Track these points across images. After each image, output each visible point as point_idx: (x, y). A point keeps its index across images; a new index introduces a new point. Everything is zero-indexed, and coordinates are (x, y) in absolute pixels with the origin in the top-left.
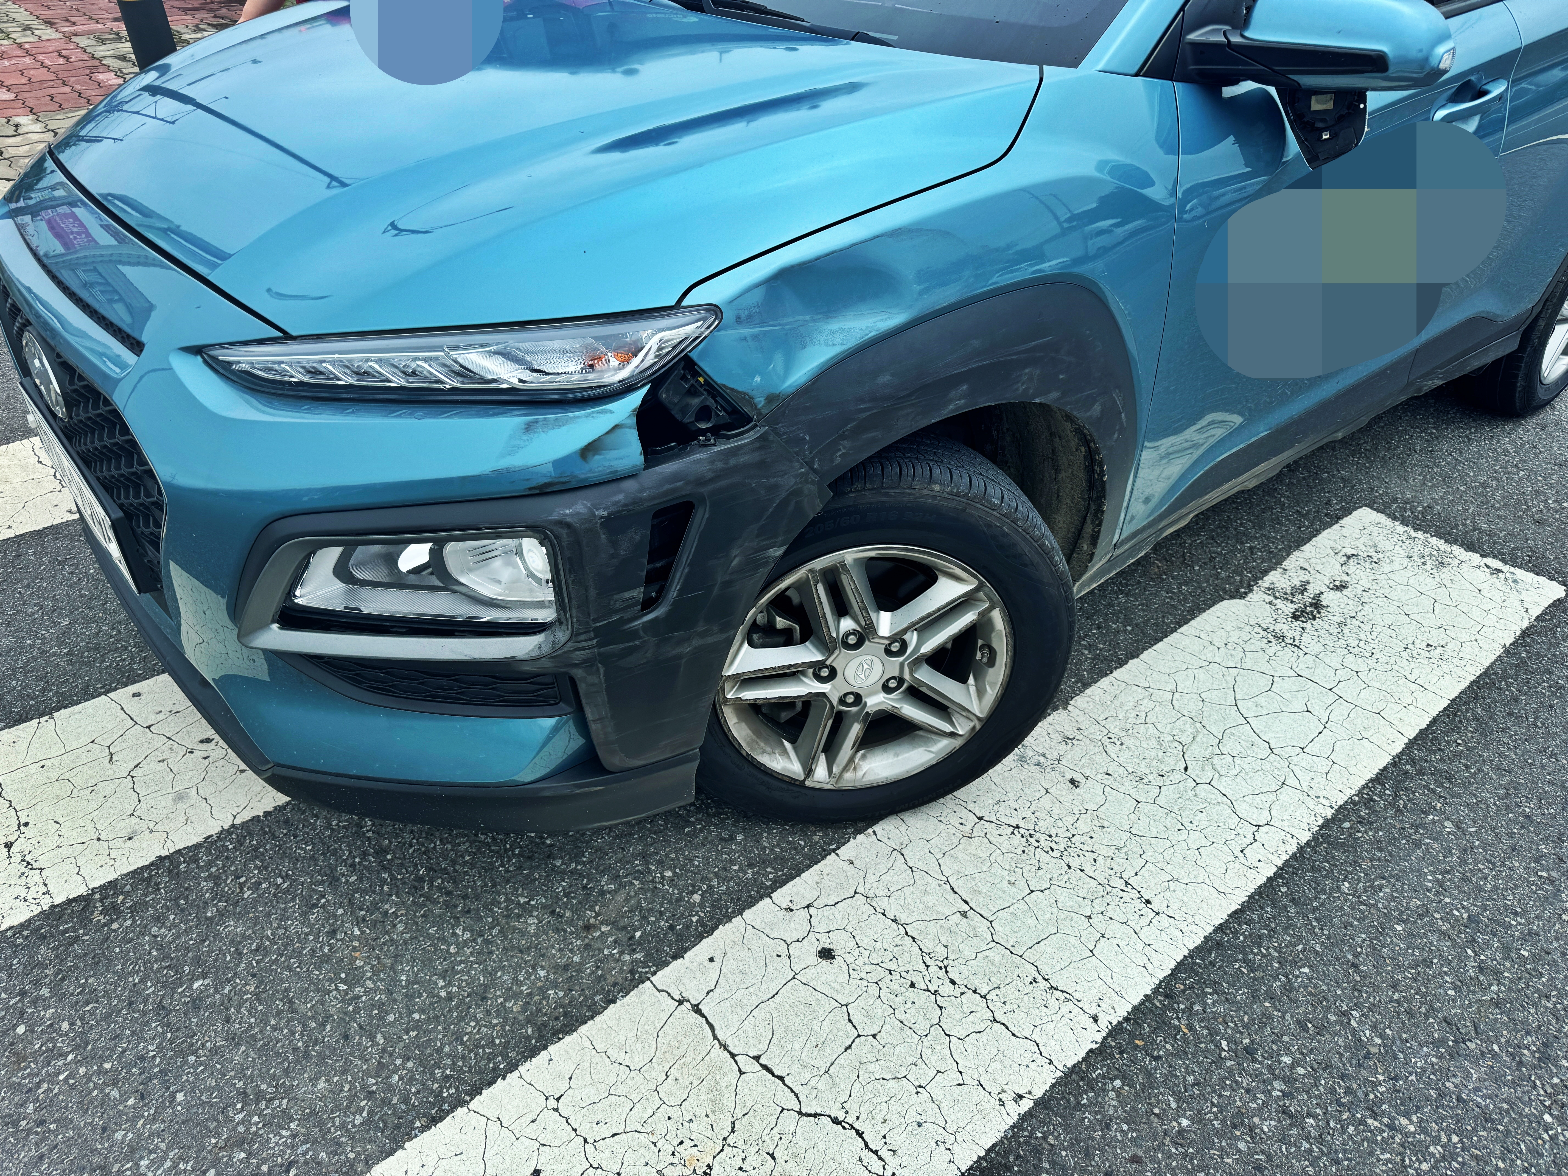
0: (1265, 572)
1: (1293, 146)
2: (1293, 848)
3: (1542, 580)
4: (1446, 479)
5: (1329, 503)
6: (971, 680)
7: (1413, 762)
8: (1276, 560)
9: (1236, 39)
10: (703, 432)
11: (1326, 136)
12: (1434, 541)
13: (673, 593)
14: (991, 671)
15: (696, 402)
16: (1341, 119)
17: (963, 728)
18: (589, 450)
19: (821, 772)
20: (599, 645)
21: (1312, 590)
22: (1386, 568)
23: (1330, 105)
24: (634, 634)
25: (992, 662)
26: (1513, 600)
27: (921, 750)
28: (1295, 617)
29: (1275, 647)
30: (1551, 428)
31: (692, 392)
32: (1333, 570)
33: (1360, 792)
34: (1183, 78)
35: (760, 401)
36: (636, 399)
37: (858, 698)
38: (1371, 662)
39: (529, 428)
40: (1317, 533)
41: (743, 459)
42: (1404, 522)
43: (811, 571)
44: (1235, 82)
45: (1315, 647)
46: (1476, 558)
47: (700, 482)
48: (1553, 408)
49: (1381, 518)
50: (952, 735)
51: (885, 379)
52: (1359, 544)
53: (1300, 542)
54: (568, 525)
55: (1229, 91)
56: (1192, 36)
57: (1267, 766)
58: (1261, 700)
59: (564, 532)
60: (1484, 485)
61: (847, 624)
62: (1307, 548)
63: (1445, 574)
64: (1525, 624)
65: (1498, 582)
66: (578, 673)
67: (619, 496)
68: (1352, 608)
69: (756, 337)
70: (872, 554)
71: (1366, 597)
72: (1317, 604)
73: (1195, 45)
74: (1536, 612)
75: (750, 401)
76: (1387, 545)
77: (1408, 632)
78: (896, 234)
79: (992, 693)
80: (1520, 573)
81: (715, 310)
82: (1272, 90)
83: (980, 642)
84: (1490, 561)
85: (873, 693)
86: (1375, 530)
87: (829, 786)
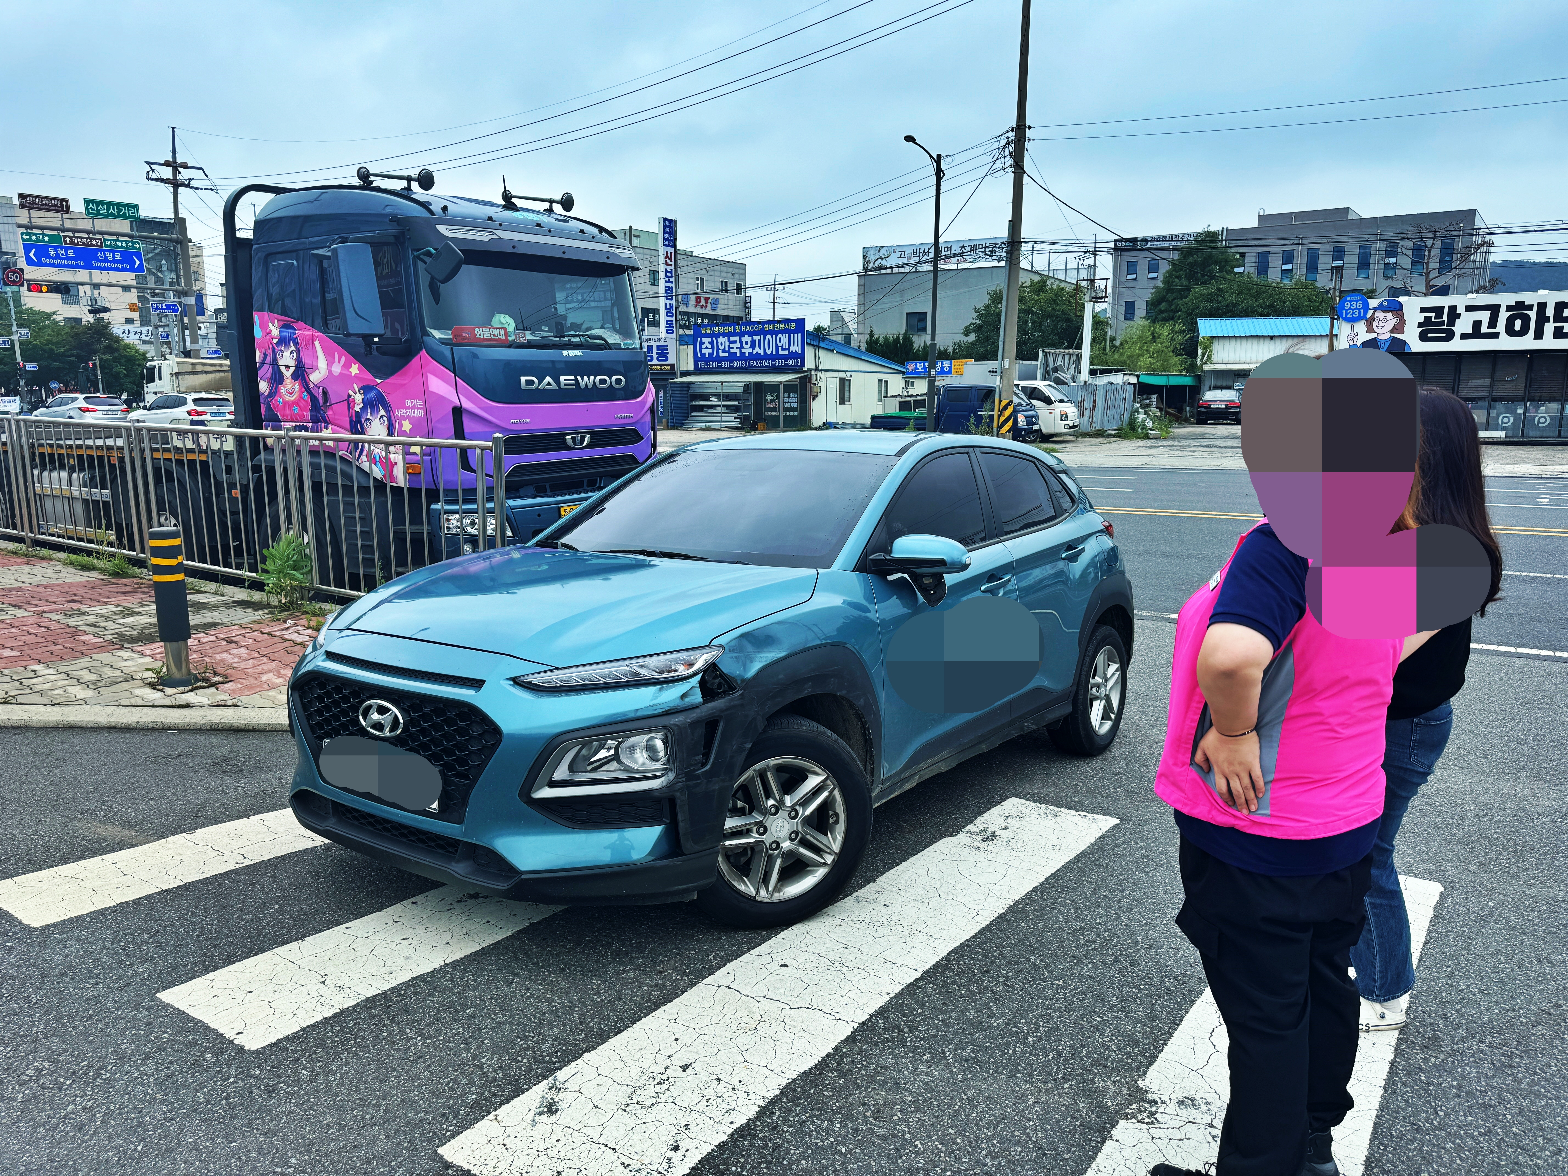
0: (965, 826)
1: (921, 598)
2: (997, 915)
3: (1108, 818)
4: (1055, 784)
5: (994, 797)
6: (829, 835)
7: (1049, 884)
8: (970, 821)
9: (888, 557)
10: (720, 693)
11: (932, 592)
12: (1051, 807)
13: (712, 760)
14: (838, 826)
15: (717, 681)
16: (936, 586)
17: (829, 859)
18: (683, 696)
19: (763, 892)
20: (686, 781)
21: (990, 831)
22: (1028, 819)
23: (931, 581)
24: (698, 777)
25: (837, 822)
26: (1094, 826)
27: (810, 877)
28: (983, 840)
29: (975, 851)
30: (1110, 760)
31: (715, 678)
32: (1001, 822)
33: (1025, 895)
34: (870, 573)
35: (739, 682)
36: (699, 677)
37: (778, 844)
38: (1025, 853)
39: (661, 689)
40: (990, 809)
41: (736, 703)
42: (1034, 801)
43: (754, 770)
44: (892, 574)
45: (995, 850)
46: (1073, 812)
47: (722, 711)
48: (1110, 751)
49: (1023, 801)
50: (825, 864)
51: (781, 676)
52: (1013, 811)
53: (981, 814)
54: (677, 725)
55: (890, 578)
56: (871, 557)
57: (979, 891)
58: (972, 870)
59: (676, 728)
60: (1076, 785)
61: (771, 802)
62: (985, 815)
63: (1058, 819)
64: (1101, 834)
65: (1086, 820)
66: (678, 794)
67: (694, 715)
68: (1012, 835)
69: (736, 657)
70: (780, 761)
71: (1018, 831)
72: (994, 835)
73: (872, 560)
74: (1105, 829)
75: (736, 681)
76: (1027, 811)
77: (1042, 842)
78: (779, 623)
79: (840, 838)
80: (1096, 816)
81: (721, 646)
82: (906, 576)
83: (831, 813)
84: (1080, 813)
85: (785, 841)
86: (1020, 806)
87: (767, 900)
